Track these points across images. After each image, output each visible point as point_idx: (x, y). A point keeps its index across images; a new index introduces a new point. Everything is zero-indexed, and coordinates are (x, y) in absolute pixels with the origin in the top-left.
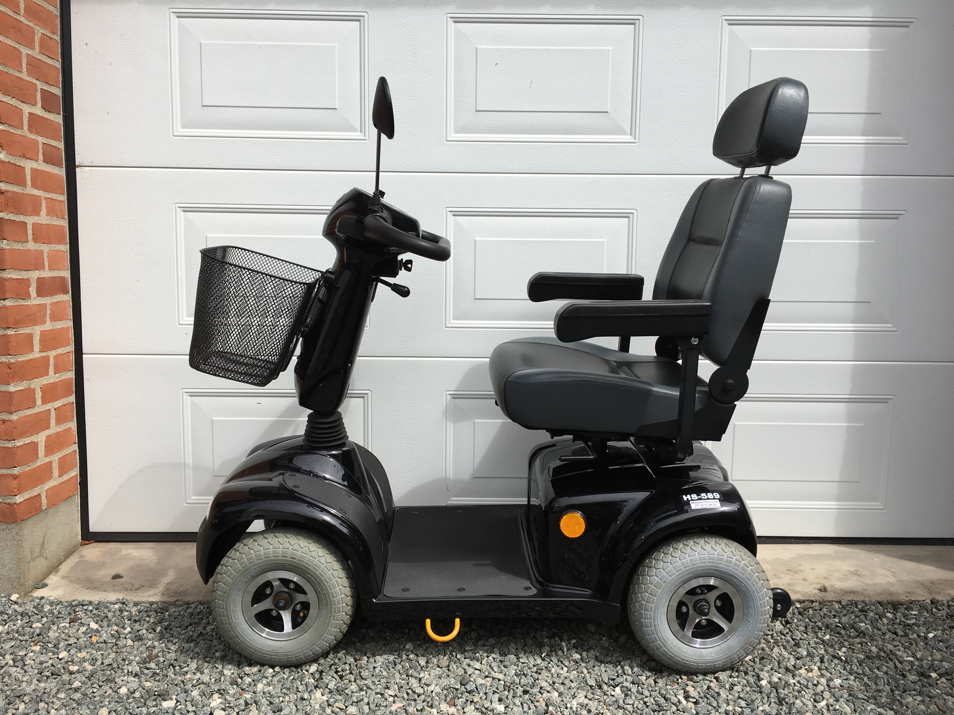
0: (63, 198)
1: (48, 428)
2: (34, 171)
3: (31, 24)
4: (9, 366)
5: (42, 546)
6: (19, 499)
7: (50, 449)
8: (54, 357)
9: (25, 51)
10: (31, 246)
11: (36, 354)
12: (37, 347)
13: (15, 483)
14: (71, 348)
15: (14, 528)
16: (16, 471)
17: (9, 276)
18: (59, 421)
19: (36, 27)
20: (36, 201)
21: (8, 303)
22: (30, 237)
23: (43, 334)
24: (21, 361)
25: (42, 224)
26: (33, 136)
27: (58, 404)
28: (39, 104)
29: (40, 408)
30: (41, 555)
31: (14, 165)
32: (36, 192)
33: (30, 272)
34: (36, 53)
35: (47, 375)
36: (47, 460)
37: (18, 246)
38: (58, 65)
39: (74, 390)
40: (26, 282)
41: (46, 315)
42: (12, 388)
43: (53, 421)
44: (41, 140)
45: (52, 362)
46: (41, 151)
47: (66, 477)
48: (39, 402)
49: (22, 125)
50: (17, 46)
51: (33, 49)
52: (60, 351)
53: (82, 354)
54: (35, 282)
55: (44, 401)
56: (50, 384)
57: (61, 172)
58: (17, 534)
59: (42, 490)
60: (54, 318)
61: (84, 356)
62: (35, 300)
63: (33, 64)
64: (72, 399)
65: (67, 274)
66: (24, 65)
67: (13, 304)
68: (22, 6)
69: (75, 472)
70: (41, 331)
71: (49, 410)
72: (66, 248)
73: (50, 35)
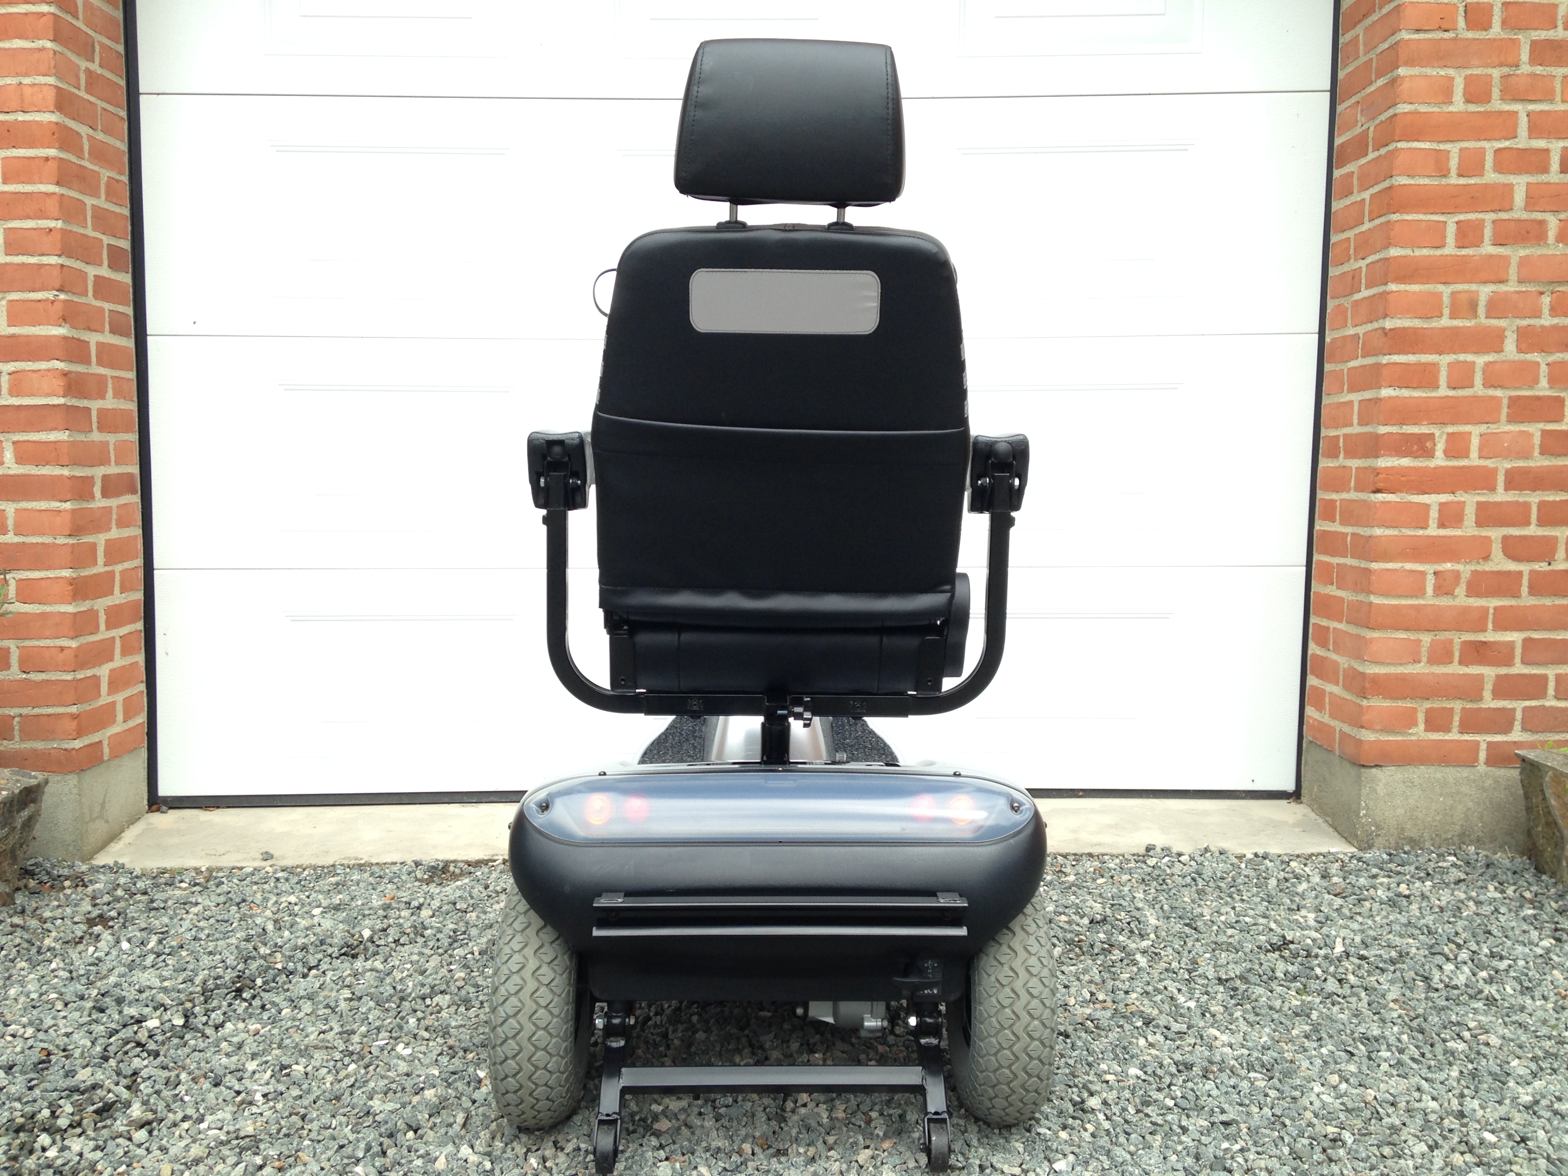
8: (121, 572)
12: (101, 559)
17: (72, 474)
20: (102, 379)
24: (86, 576)
33: (95, 468)
37: (81, 437)
39: (143, 615)
40: (89, 481)
41: (111, 519)
53: (153, 569)
54: (100, 480)
56: (116, 605)
61: (155, 572)
67: (76, 507)
70: (106, 540)
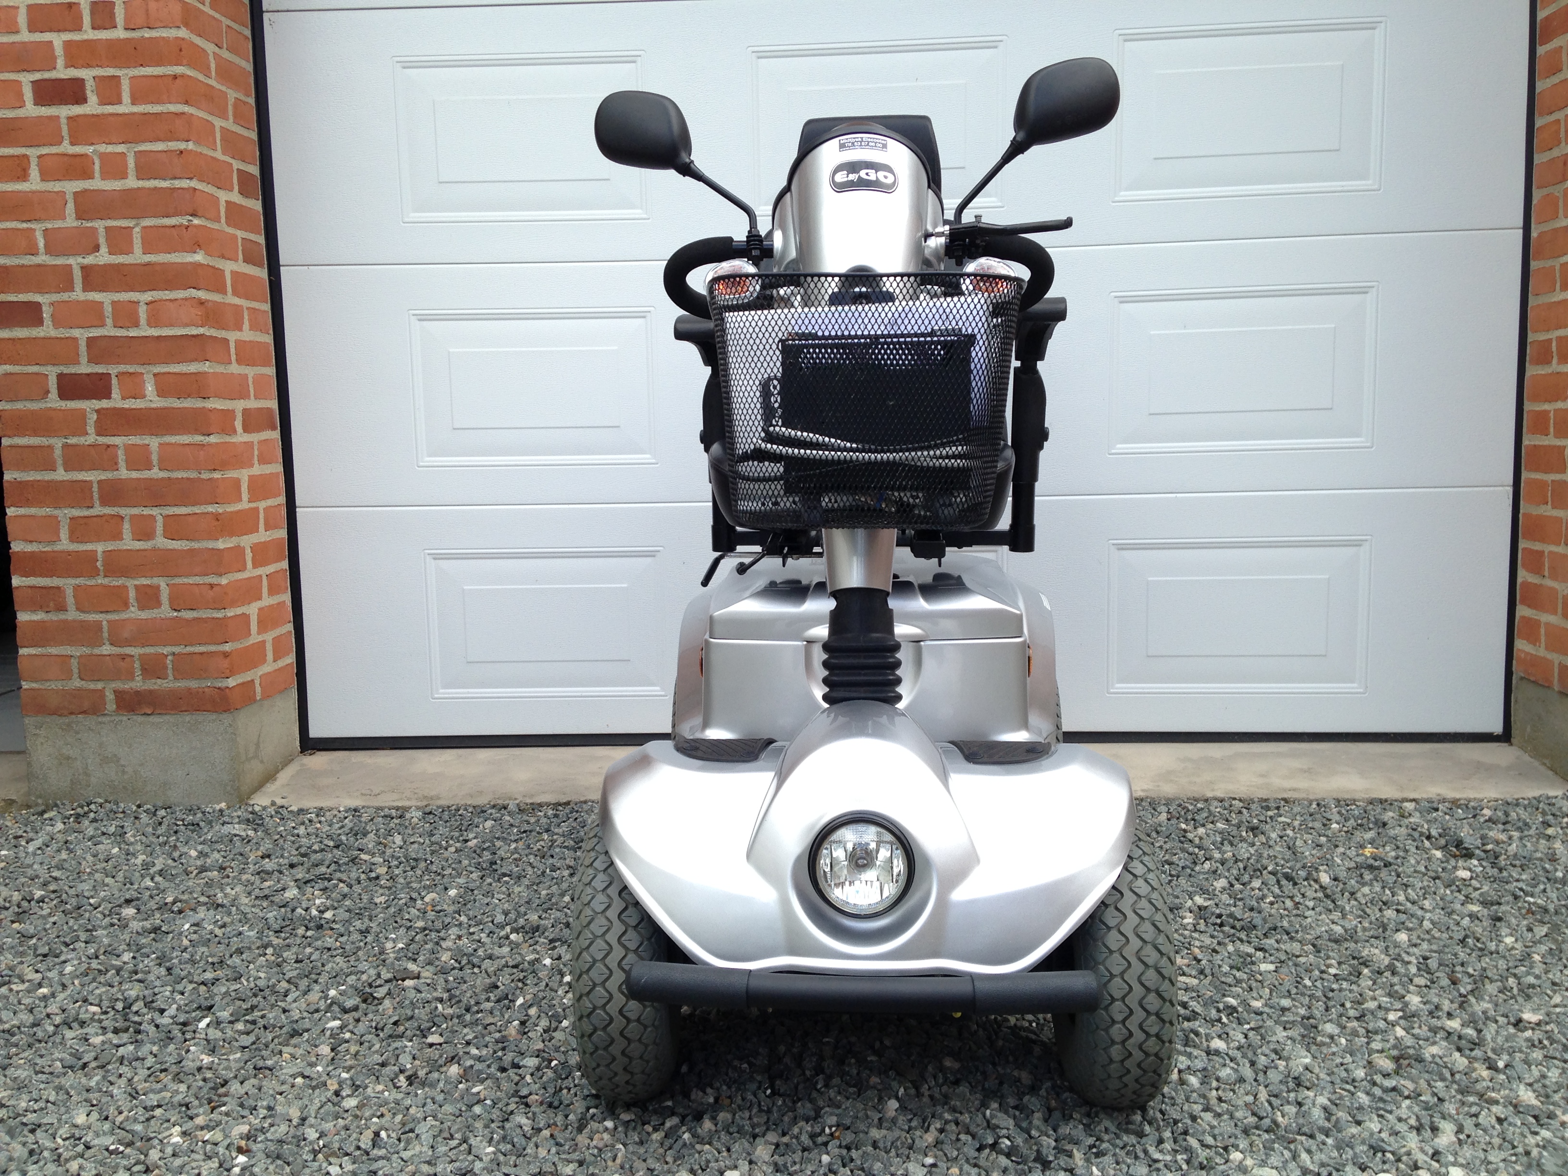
0: (267, 307)
1: (260, 599)
2: (234, 274)
3: (224, 88)
4: (217, 517)
5: (258, 745)
6: (231, 682)
7: (263, 626)
9: (218, 123)
10: (235, 368)
11: (244, 504)
13: (225, 664)
14: (282, 499)
15: (226, 718)
16: (227, 647)
18: (272, 592)
19: (229, 91)
21: (213, 439)
22: (233, 357)
23: (251, 478)
25: (245, 342)
26: (230, 230)
27: (271, 569)
28: (236, 188)
29: (250, 572)
30: (256, 756)
31: (213, 267)
32: (237, 301)
34: (230, 124)
35: (257, 531)
36: (260, 638)
38: (254, 136)
42: (221, 544)
43: (265, 590)
44: (240, 234)
45: (262, 516)
46: (240, 248)
47: (281, 663)
48: (249, 564)
49: (220, 217)
50: (210, 118)
51: (227, 119)
52: (270, 502)
55: (255, 566)
57: (262, 273)
58: (231, 725)
59: (255, 675)
60: (263, 461)
62: (241, 437)
63: (229, 138)
64: (285, 564)
65: (274, 404)
66: (218, 142)
68: (213, 66)
69: (290, 659)
71: (261, 576)
72: (271, 371)
73: (243, 98)
